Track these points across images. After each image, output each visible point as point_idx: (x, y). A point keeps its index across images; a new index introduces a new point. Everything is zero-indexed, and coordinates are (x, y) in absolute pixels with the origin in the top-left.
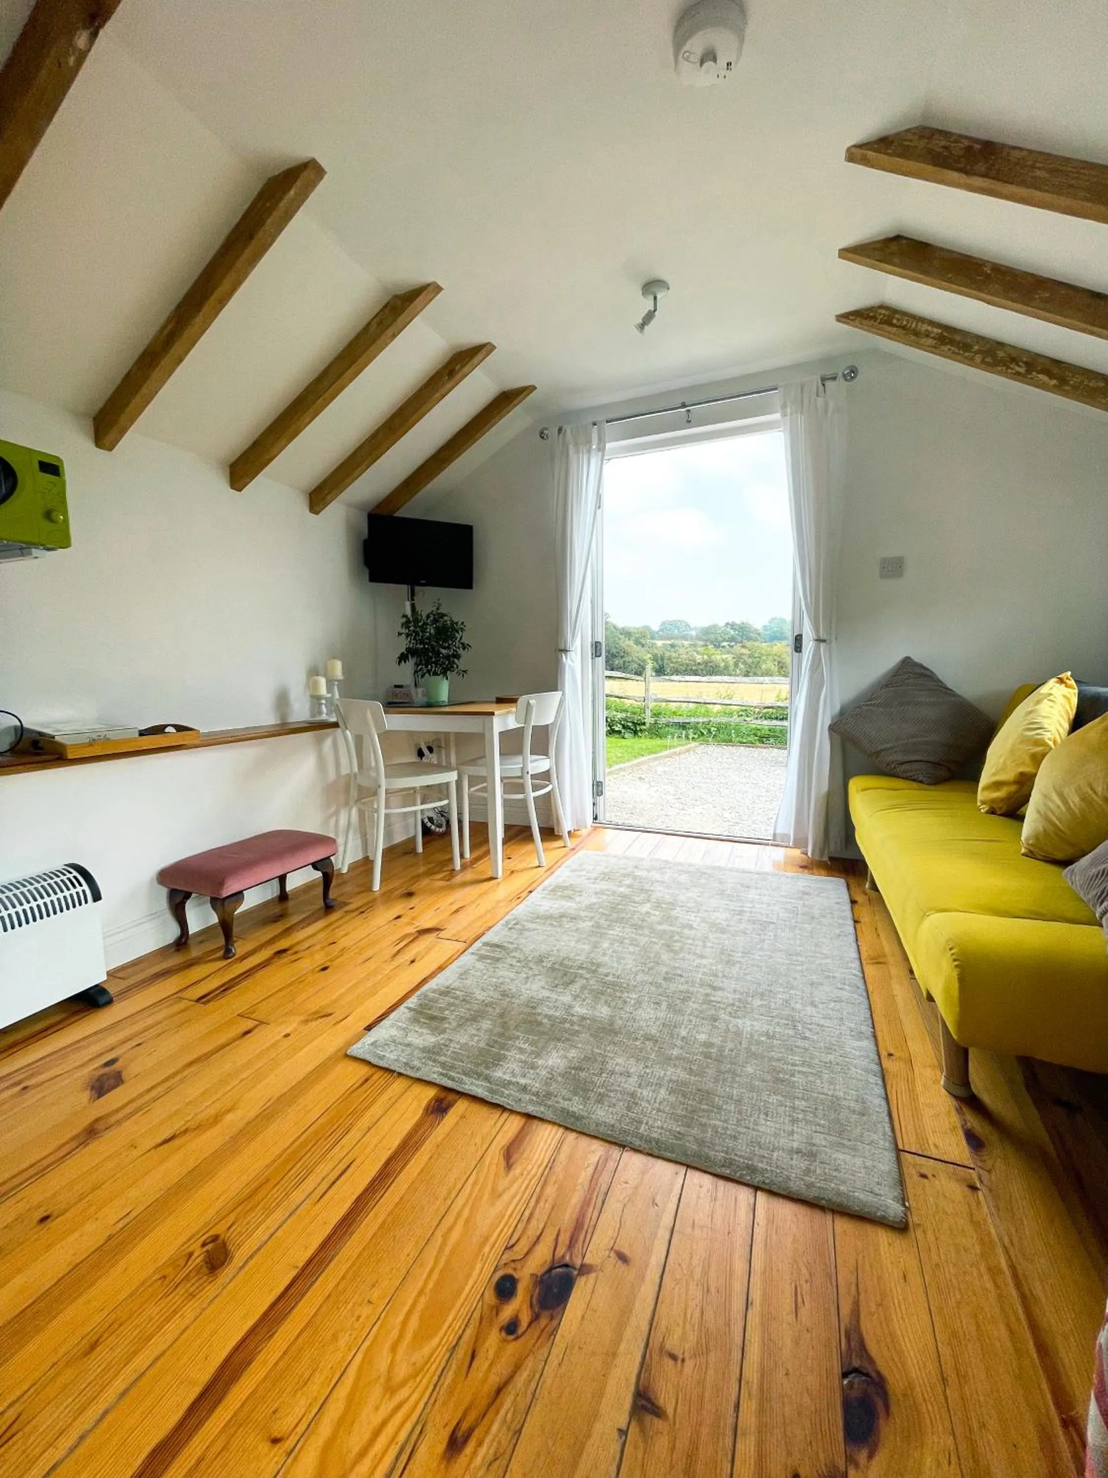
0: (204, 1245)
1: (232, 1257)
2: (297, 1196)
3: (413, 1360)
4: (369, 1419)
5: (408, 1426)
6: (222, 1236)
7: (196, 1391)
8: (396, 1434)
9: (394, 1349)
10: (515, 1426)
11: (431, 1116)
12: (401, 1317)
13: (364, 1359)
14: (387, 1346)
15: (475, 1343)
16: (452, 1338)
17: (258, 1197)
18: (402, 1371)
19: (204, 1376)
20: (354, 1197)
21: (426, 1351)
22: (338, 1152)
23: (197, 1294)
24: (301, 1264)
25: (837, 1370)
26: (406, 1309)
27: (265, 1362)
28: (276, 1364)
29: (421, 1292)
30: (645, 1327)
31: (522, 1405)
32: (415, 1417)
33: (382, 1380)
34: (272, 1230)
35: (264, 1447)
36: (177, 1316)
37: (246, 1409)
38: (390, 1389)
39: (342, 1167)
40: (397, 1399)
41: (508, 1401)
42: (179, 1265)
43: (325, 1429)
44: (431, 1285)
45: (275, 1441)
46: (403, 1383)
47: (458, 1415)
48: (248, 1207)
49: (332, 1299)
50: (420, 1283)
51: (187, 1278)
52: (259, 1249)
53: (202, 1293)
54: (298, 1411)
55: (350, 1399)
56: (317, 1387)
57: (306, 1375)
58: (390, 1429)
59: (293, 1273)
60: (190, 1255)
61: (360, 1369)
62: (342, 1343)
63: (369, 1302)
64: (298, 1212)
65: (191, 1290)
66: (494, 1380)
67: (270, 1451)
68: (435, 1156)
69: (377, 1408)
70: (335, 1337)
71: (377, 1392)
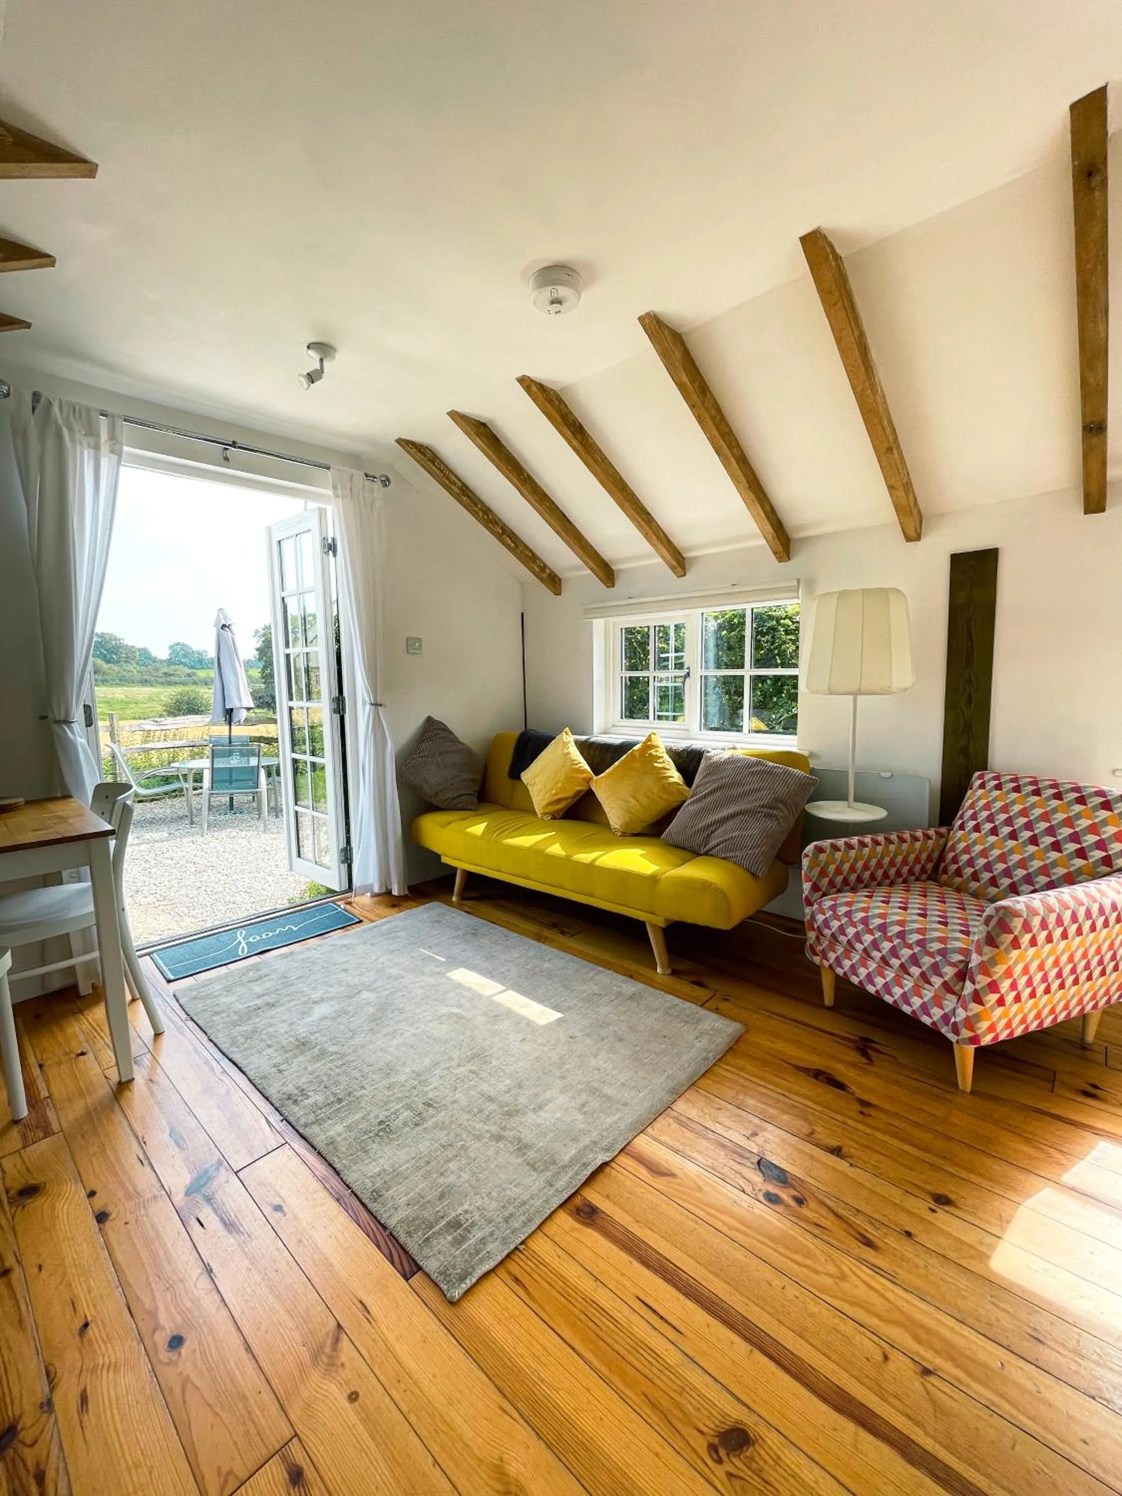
0: (720, 1461)
1: (737, 1421)
2: (672, 1357)
3: (823, 1261)
4: (862, 1292)
5: (863, 1267)
6: (711, 1440)
7: (863, 1434)
8: (869, 1276)
9: (817, 1272)
10: (855, 1212)
11: (597, 1221)
12: (795, 1266)
13: (828, 1295)
14: (815, 1277)
15: (810, 1223)
16: (808, 1235)
17: (665, 1402)
18: (832, 1269)
19: (850, 1427)
20: (682, 1297)
21: (818, 1252)
22: (622, 1313)
23: (776, 1454)
24: (750, 1347)
25: (814, 1080)
26: (789, 1262)
27: (833, 1371)
28: (834, 1362)
29: (775, 1250)
30: (796, 1139)
31: (842, 1205)
32: (859, 1264)
33: (838, 1281)
34: (710, 1380)
35: (891, 1366)
36: (799, 1472)
37: (869, 1383)
38: (843, 1277)
39: (644, 1311)
40: (848, 1272)
41: (841, 1211)
42: (743, 1488)
43: (874, 1322)
44: (772, 1244)
45: (886, 1358)
46: (839, 1268)
47: (852, 1239)
48: (676, 1412)
49: (781, 1317)
50: (770, 1250)
51: (758, 1473)
52: (731, 1393)
53: (774, 1448)
54: (866, 1342)
55: (853, 1304)
56: (849, 1328)
57: (840, 1336)
58: (866, 1278)
59: (757, 1354)
60: (730, 1475)
61: (833, 1297)
62: (816, 1310)
63: (783, 1288)
64: (691, 1354)
65: (771, 1462)
66: (831, 1216)
67: (894, 1362)
68: (650, 1225)
69: (856, 1286)
70: (812, 1315)
71: (846, 1286)
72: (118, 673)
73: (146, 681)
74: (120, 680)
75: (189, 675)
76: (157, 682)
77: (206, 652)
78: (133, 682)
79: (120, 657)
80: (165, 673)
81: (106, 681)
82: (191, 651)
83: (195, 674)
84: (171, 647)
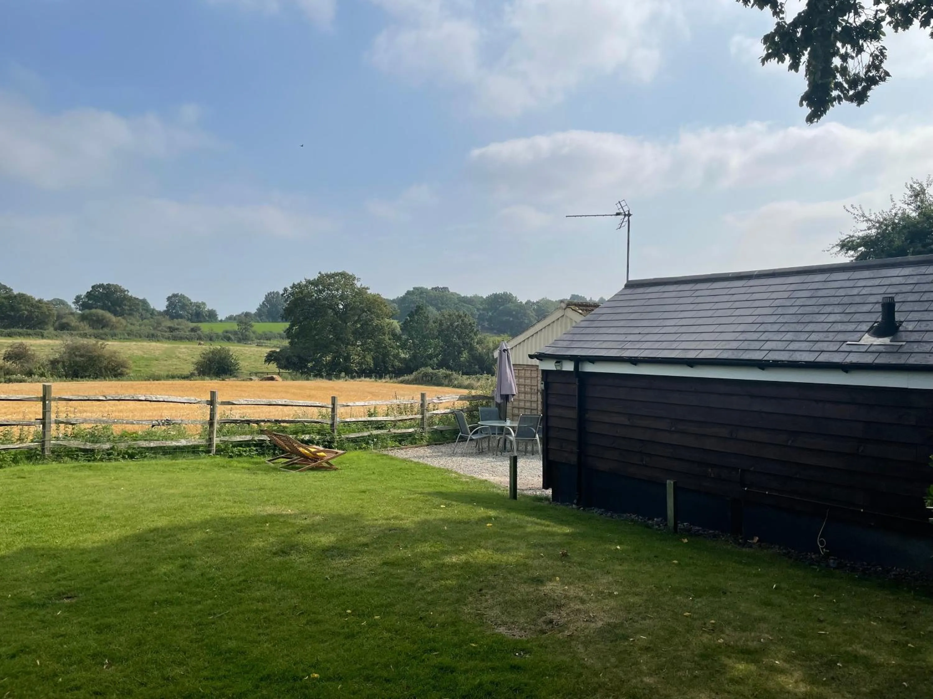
72: (126, 326)
73: (153, 335)
74: (129, 334)
75: (193, 330)
76: (163, 336)
77: (204, 304)
78: (140, 337)
79: (123, 310)
80: (170, 328)
81: (115, 335)
82: (188, 303)
83: (199, 329)
84: (169, 299)
